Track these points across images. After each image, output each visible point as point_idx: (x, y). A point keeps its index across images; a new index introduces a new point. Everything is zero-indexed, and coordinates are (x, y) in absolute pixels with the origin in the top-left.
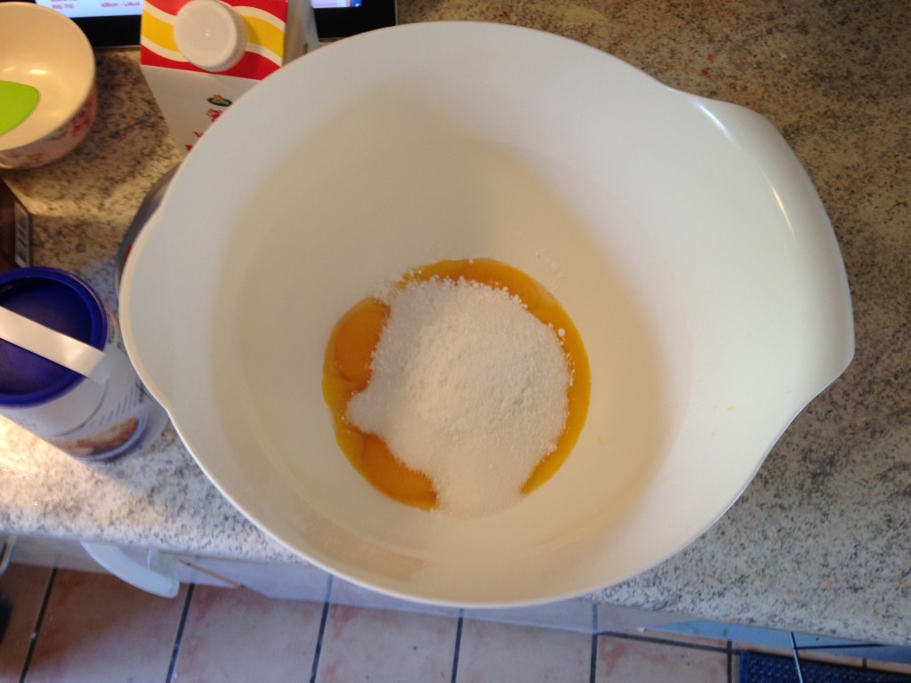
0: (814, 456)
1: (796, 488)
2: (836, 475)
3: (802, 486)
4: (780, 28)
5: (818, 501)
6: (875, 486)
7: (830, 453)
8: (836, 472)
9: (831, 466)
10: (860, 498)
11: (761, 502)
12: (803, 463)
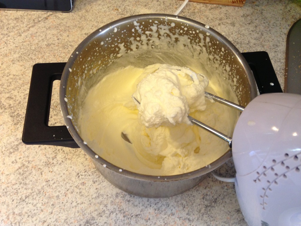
0: (208, 198)
1: (197, 211)
2: (216, 207)
3: (200, 211)
4: (224, 24)
5: (206, 219)
6: (234, 215)
7: (215, 197)
8: (217, 206)
9: (215, 203)
10: (226, 220)
11: (180, 216)
12: (202, 200)
